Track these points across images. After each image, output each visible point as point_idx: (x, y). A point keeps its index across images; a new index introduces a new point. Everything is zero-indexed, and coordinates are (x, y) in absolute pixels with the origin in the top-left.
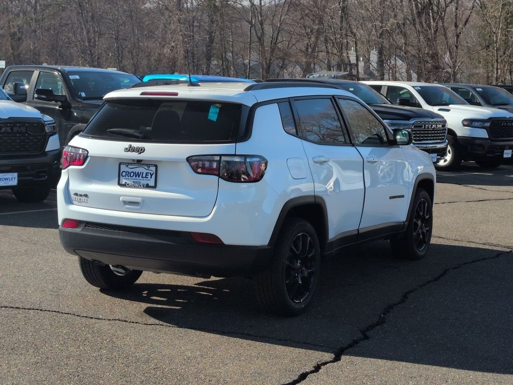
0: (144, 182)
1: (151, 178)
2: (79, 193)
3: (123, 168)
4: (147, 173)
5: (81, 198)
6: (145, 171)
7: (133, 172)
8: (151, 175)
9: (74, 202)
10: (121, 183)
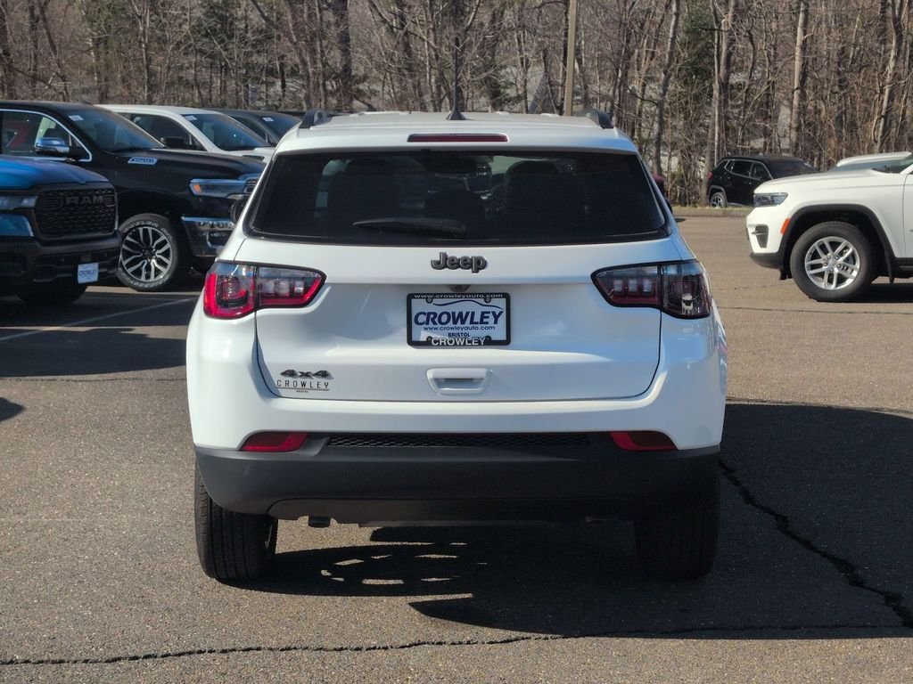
0: (481, 333)
1: (496, 322)
2: (297, 370)
3: (419, 306)
4: (483, 313)
5: (307, 381)
6: (478, 310)
7: (448, 314)
8: (496, 317)
9: (282, 392)
10: (414, 338)
